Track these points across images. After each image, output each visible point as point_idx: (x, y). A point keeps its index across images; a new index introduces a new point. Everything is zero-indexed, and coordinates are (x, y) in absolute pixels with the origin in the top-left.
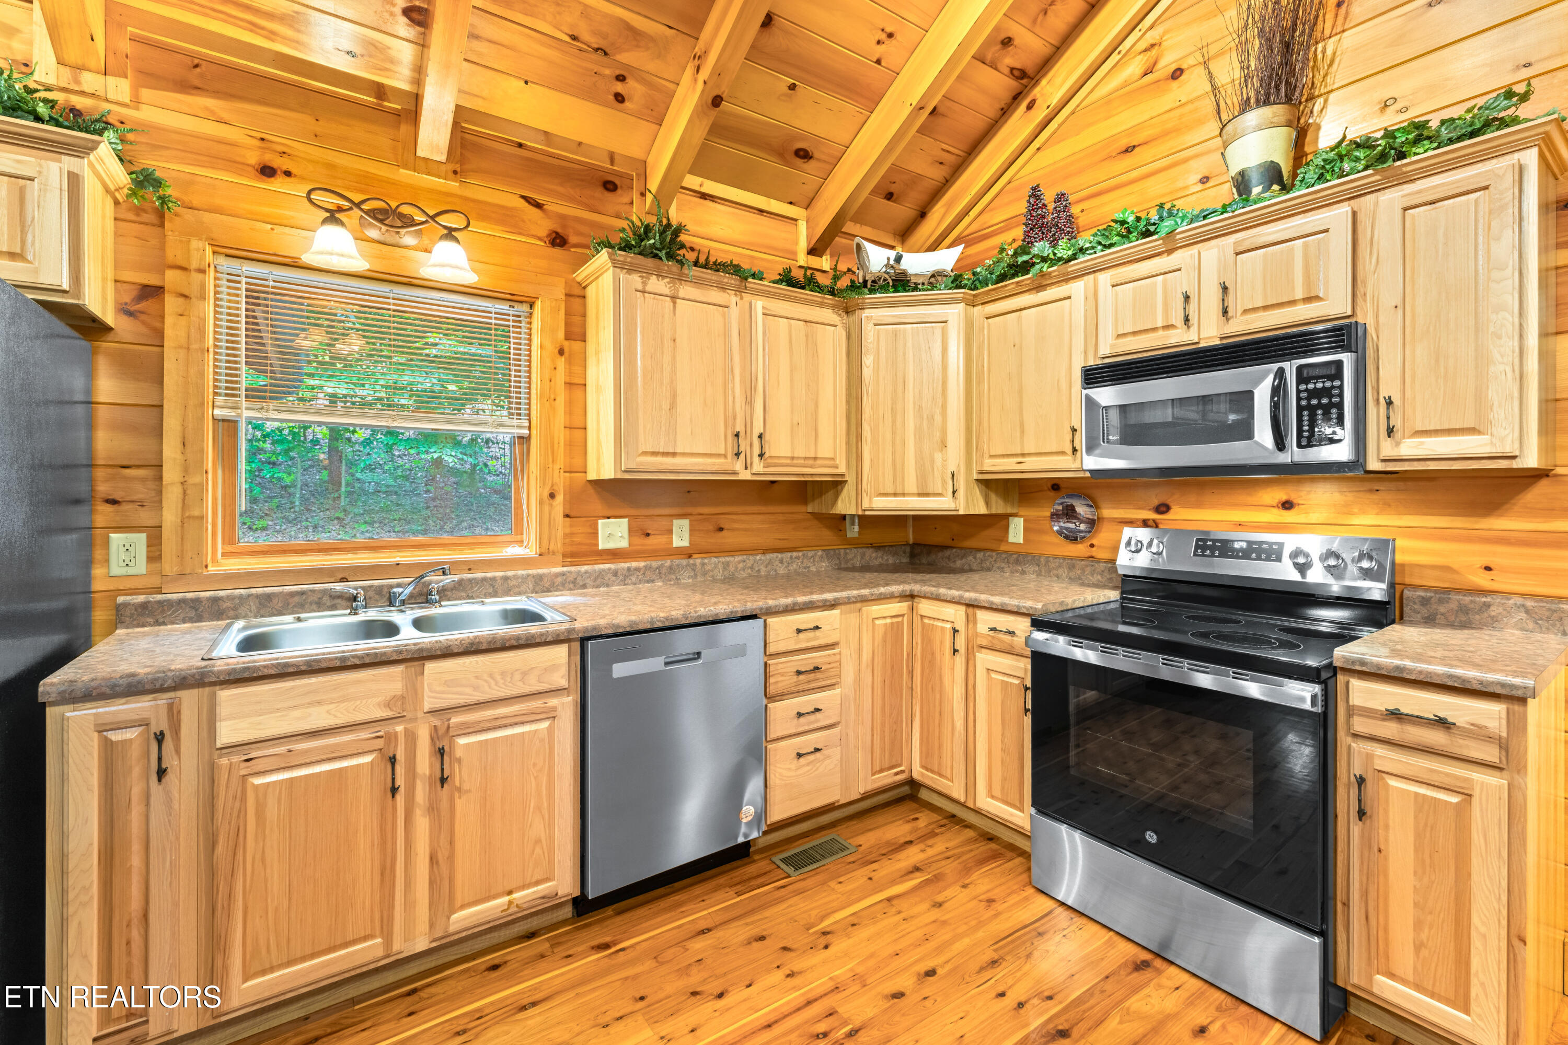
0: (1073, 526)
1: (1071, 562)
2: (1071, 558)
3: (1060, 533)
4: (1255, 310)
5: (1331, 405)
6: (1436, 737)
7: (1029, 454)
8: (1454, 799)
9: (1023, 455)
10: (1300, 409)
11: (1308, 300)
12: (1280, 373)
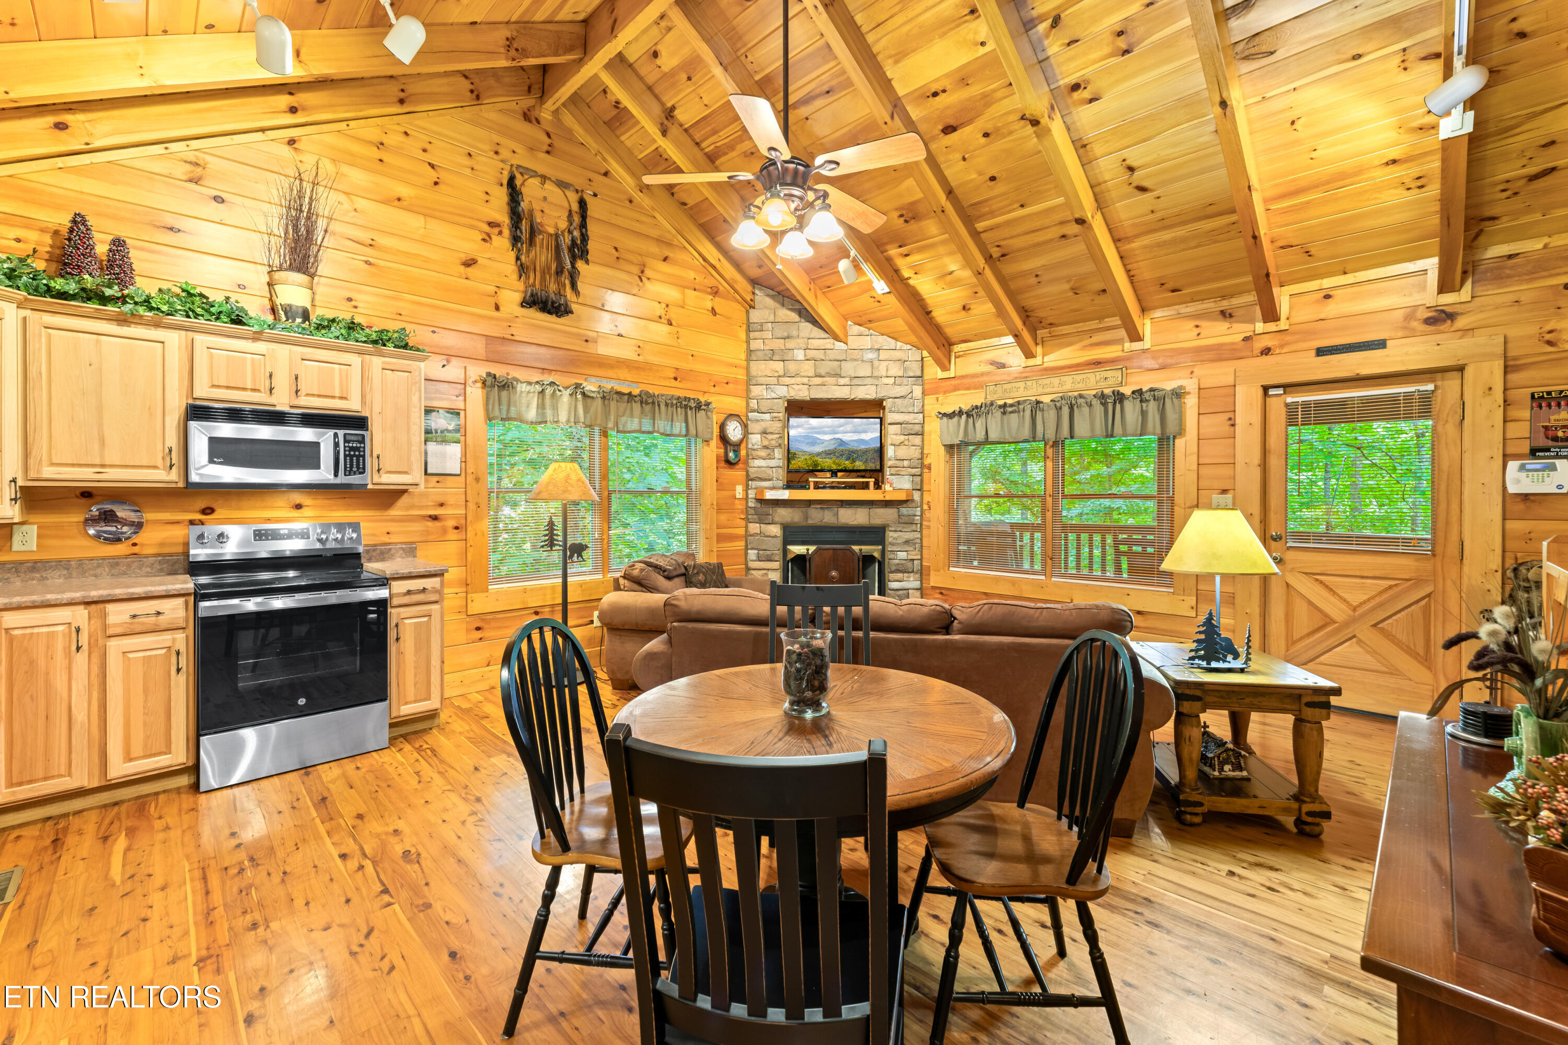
0: (114, 529)
1: (114, 562)
2: (113, 558)
3: (98, 536)
4: (313, 395)
5: (359, 456)
6: (420, 598)
7: (111, 466)
8: (426, 619)
9: (103, 466)
10: (345, 456)
11: (341, 398)
12: (336, 435)
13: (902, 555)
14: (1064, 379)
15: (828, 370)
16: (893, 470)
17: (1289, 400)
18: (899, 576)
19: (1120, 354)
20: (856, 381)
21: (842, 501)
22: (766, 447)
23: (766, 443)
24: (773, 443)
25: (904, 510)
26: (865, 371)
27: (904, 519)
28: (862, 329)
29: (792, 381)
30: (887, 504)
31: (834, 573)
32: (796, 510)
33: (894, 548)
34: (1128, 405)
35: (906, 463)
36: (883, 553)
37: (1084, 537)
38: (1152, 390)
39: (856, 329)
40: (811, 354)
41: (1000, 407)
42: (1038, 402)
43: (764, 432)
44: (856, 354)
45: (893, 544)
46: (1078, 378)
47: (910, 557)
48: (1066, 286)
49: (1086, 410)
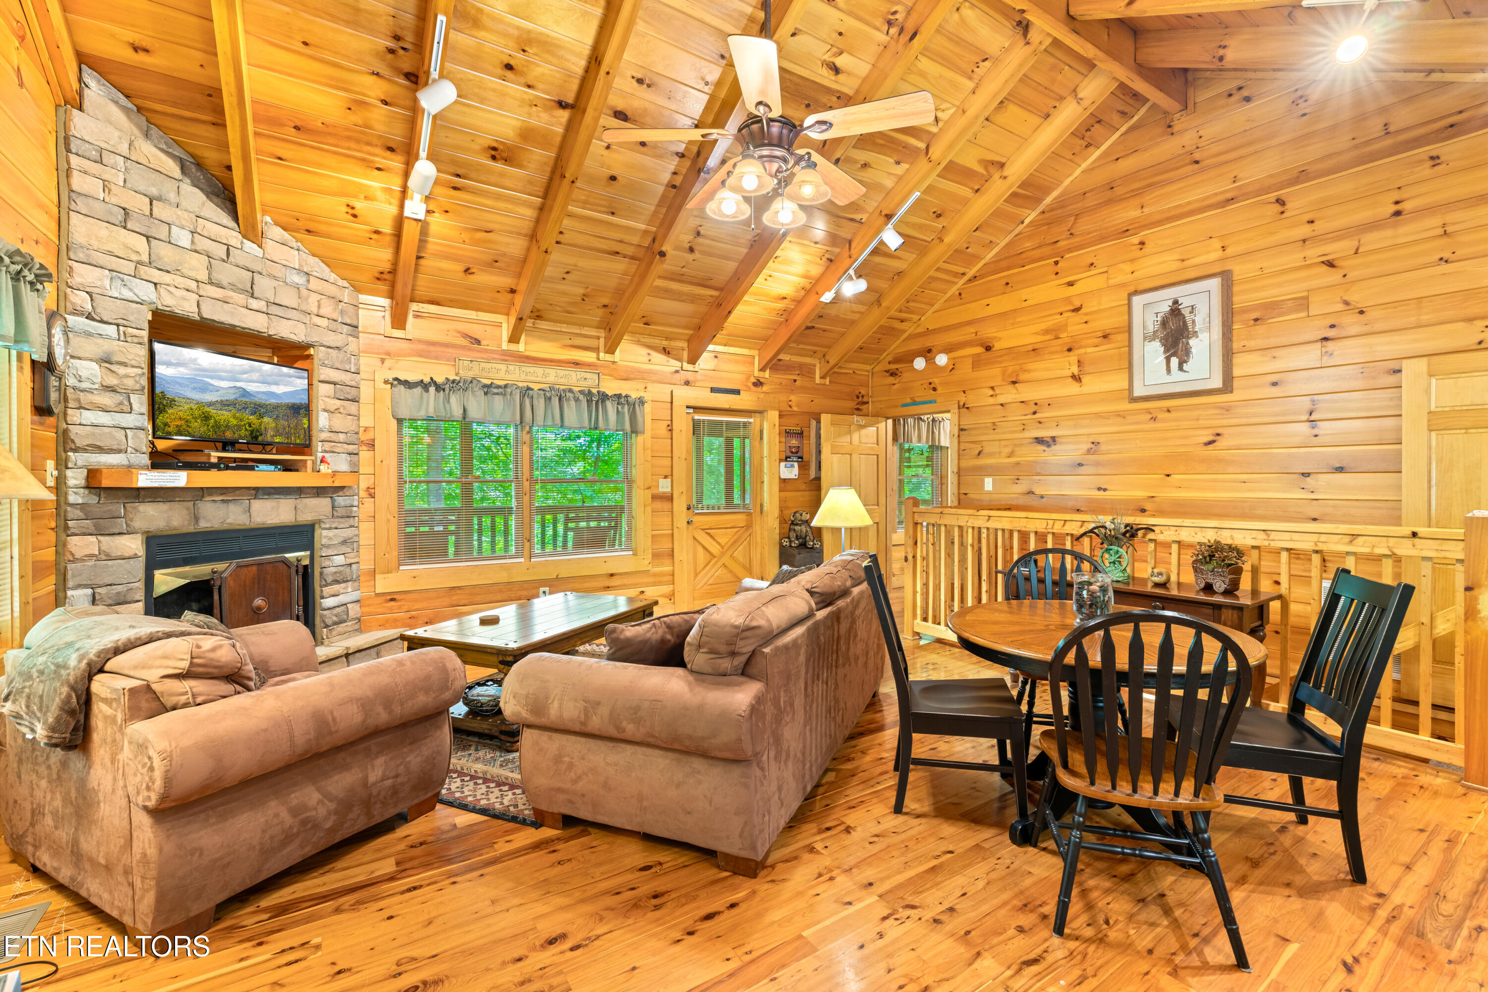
13: (340, 560)
14: (547, 371)
15: (233, 280)
16: (327, 446)
17: (696, 417)
18: (336, 588)
19: (595, 360)
20: (274, 309)
21: (257, 489)
22: (111, 389)
23: (112, 381)
24: (130, 383)
25: (340, 500)
26: (288, 298)
27: (340, 512)
28: (286, 235)
29: (166, 278)
30: (319, 492)
31: (259, 602)
32: (176, 505)
33: (330, 552)
34: (609, 404)
35: (342, 437)
36: (312, 557)
37: (549, 517)
38: (627, 396)
39: (276, 232)
40: (203, 244)
41: (485, 386)
42: (529, 389)
43: (105, 360)
44: (278, 271)
45: (328, 547)
46: (562, 373)
47: (349, 561)
48: (581, 291)
49: (573, 403)
